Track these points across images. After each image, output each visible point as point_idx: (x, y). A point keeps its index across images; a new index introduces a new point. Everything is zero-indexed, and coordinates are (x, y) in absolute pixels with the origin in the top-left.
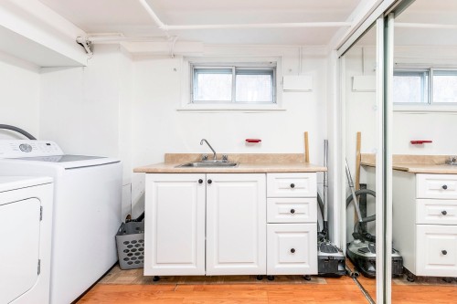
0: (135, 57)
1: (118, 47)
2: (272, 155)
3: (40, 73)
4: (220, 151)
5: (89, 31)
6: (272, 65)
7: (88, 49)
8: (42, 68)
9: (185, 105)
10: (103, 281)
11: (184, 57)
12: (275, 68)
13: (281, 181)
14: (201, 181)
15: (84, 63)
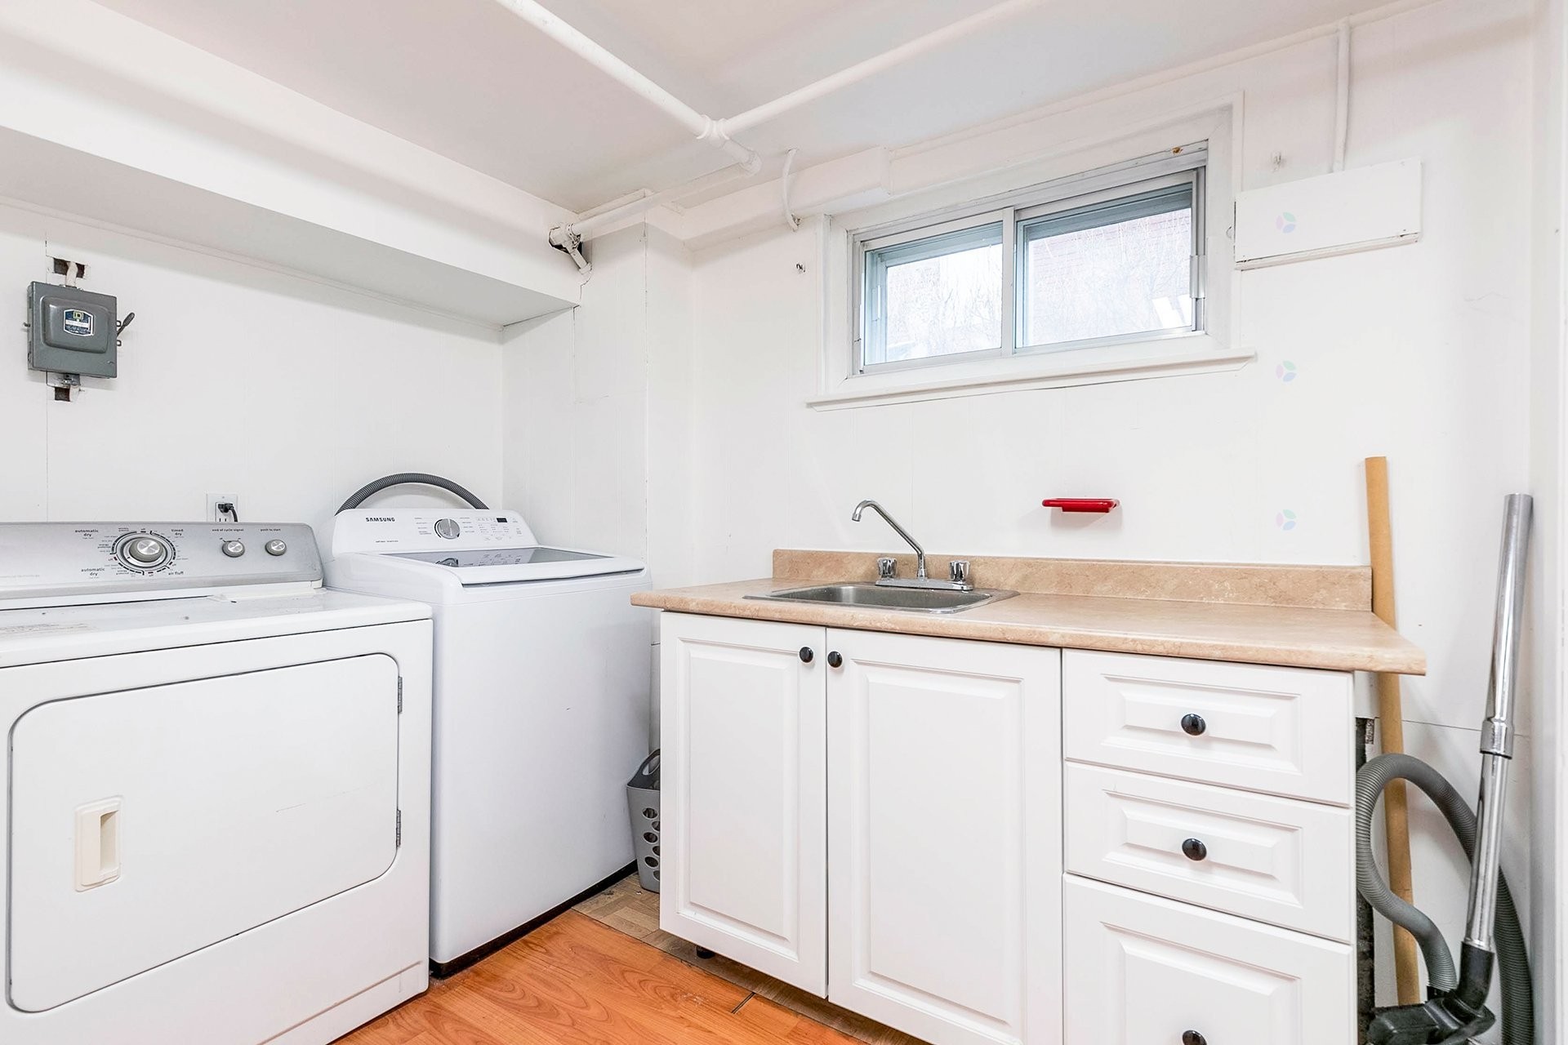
0: (697, 252)
1: (642, 234)
2: (1170, 569)
3: (502, 341)
4: (941, 545)
5: (581, 207)
6: (1185, 162)
7: (577, 256)
8: (505, 329)
9: (835, 384)
10: (583, 908)
11: (832, 219)
12: (1200, 171)
13: (1133, 694)
14: (807, 655)
15: (575, 300)
